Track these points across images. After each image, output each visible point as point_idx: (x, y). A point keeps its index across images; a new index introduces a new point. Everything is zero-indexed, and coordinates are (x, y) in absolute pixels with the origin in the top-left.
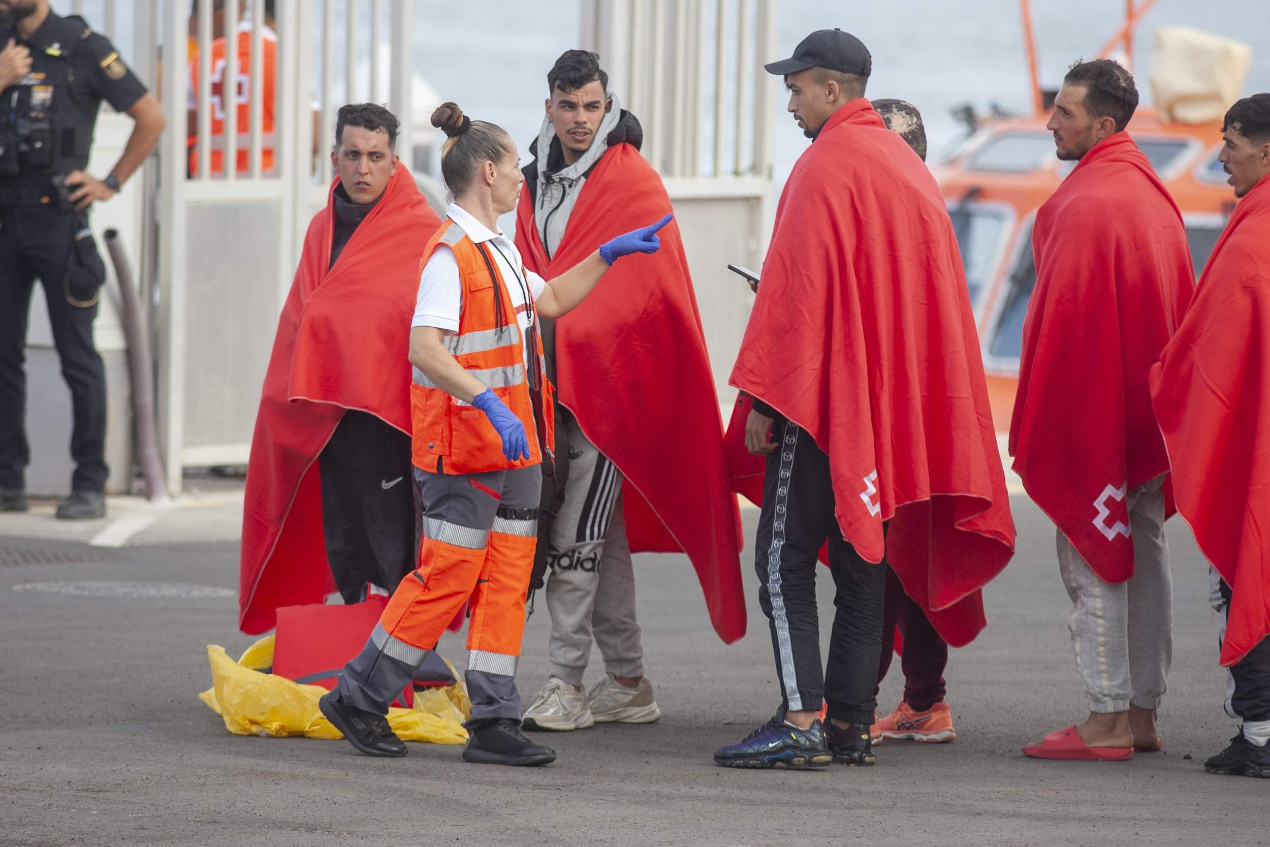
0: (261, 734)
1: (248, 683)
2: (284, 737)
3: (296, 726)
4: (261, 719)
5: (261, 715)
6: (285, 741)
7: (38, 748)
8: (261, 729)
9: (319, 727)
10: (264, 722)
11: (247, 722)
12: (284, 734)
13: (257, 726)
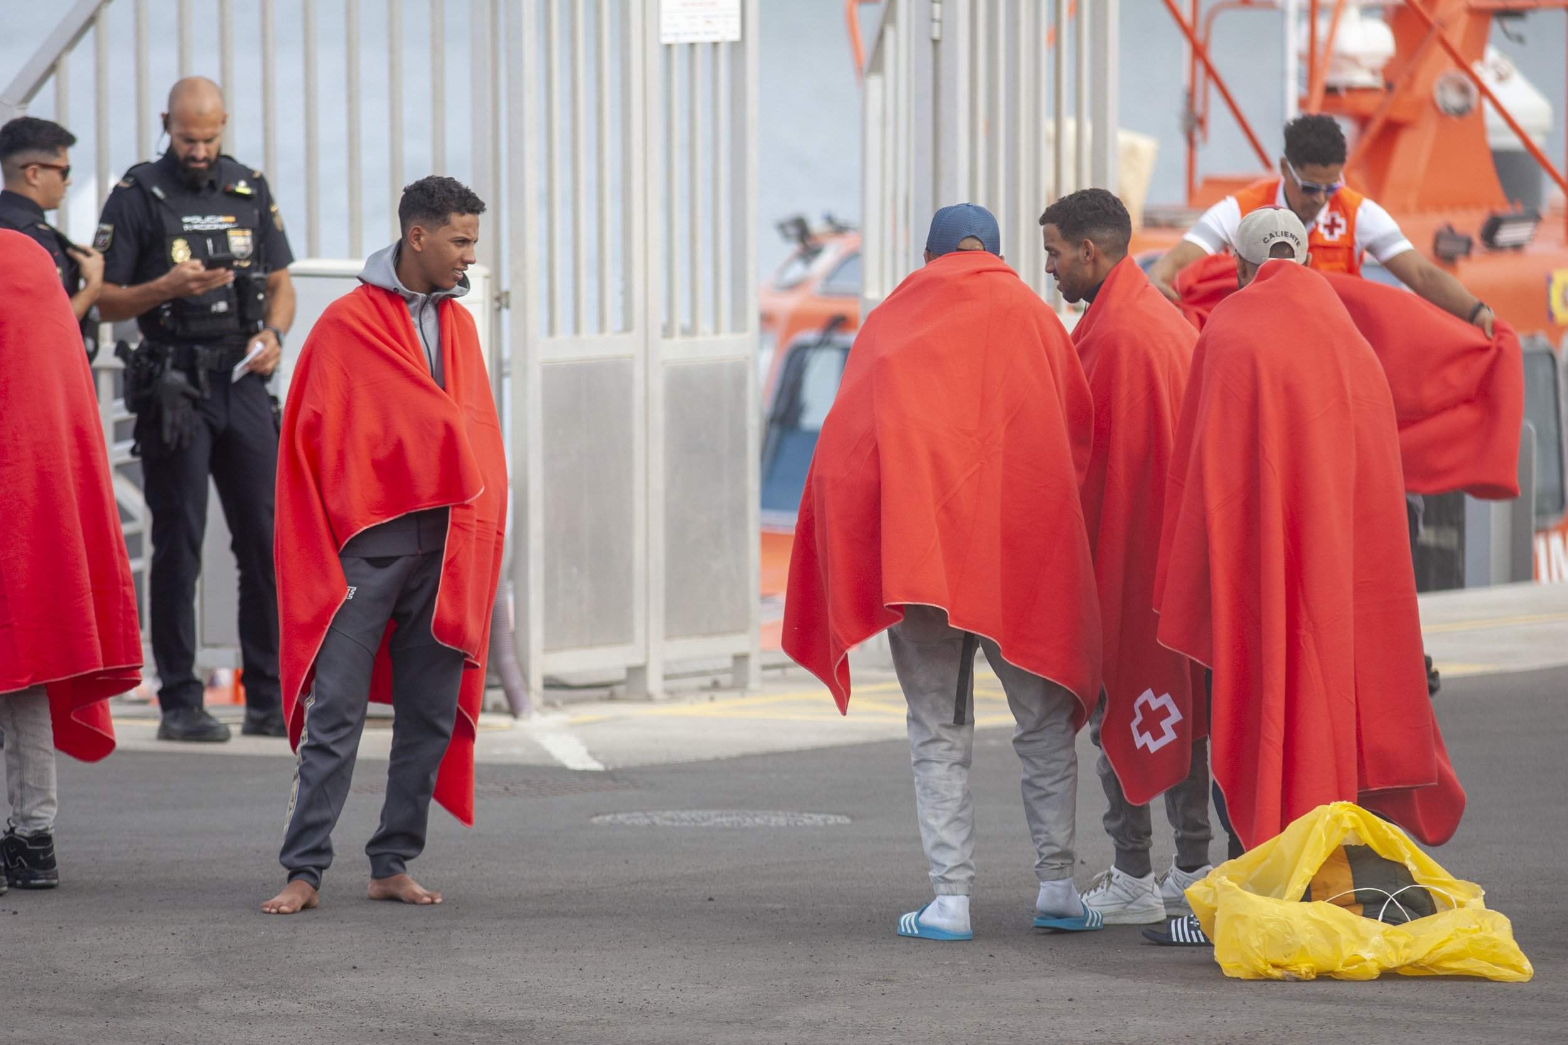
0: (1287, 979)
1: (1270, 920)
2: (1313, 980)
3: (1325, 966)
4: (1285, 961)
5: (1286, 957)
6: (1315, 984)
7: (1070, 1000)
8: (1287, 973)
9: (1356, 966)
10: (1288, 965)
11: (1270, 966)
12: (1313, 977)
13: (1280, 970)
